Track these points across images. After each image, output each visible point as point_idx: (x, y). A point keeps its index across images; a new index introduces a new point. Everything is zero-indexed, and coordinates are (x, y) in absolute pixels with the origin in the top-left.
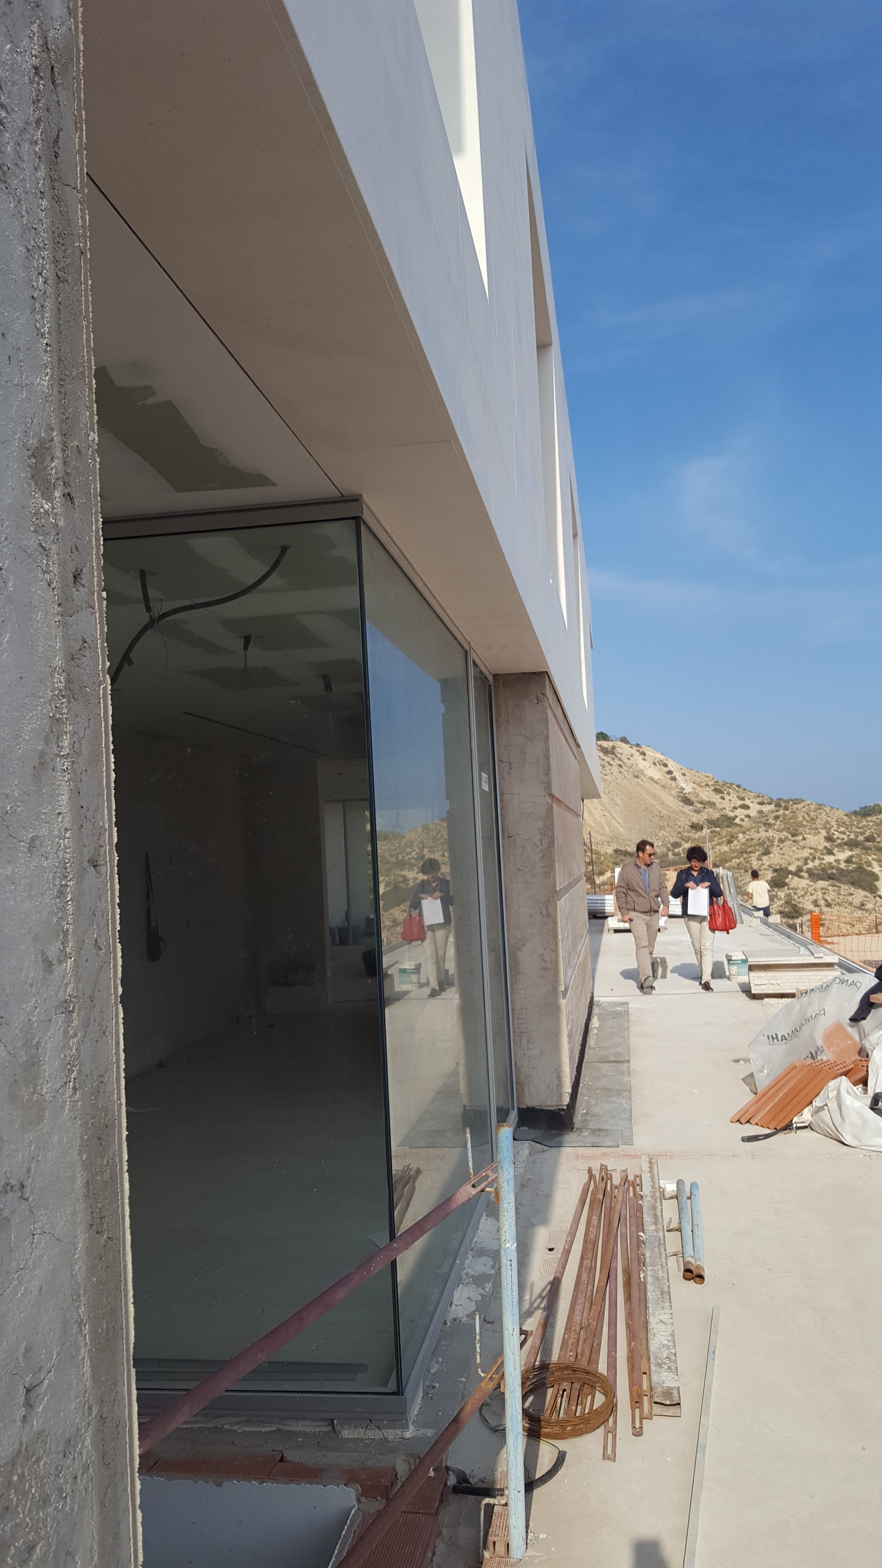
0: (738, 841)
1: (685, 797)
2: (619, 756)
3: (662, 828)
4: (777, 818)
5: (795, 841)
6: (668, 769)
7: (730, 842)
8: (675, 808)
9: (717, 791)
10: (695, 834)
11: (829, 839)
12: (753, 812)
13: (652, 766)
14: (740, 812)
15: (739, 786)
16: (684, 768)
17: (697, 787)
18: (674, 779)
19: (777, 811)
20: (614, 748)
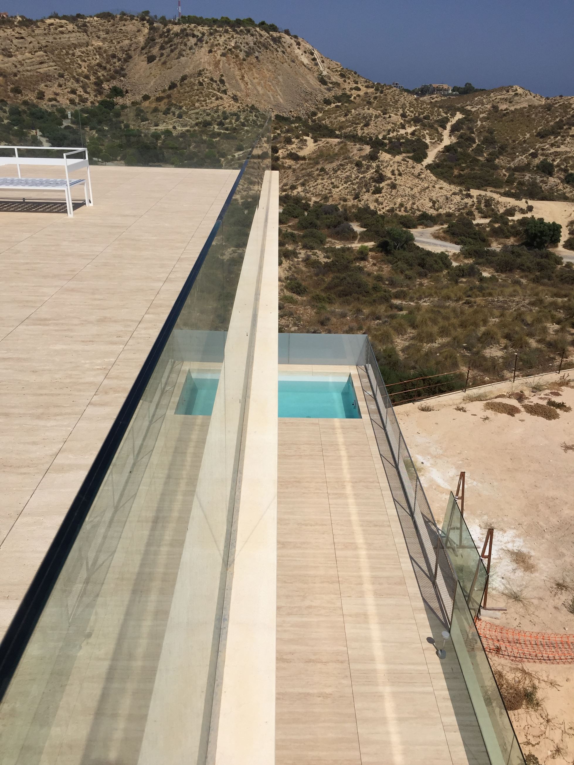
0: (351, 115)
1: (322, 78)
2: (283, 44)
3: (307, 101)
4: (375, 98)
5: (384, 118)
6: (313, 57)
7: (346, 115)
8: (315, 87)
9: (342, 76)
10: (326, 106)
11: (403, 116)
12: (361, 93)
13: (304, 53)
14: (354, 93)
15: (355, 73)
16: (324, 57)
17: (330, 72)
18: (317, 64)
19: (376, 94)
20: (280, 37)
